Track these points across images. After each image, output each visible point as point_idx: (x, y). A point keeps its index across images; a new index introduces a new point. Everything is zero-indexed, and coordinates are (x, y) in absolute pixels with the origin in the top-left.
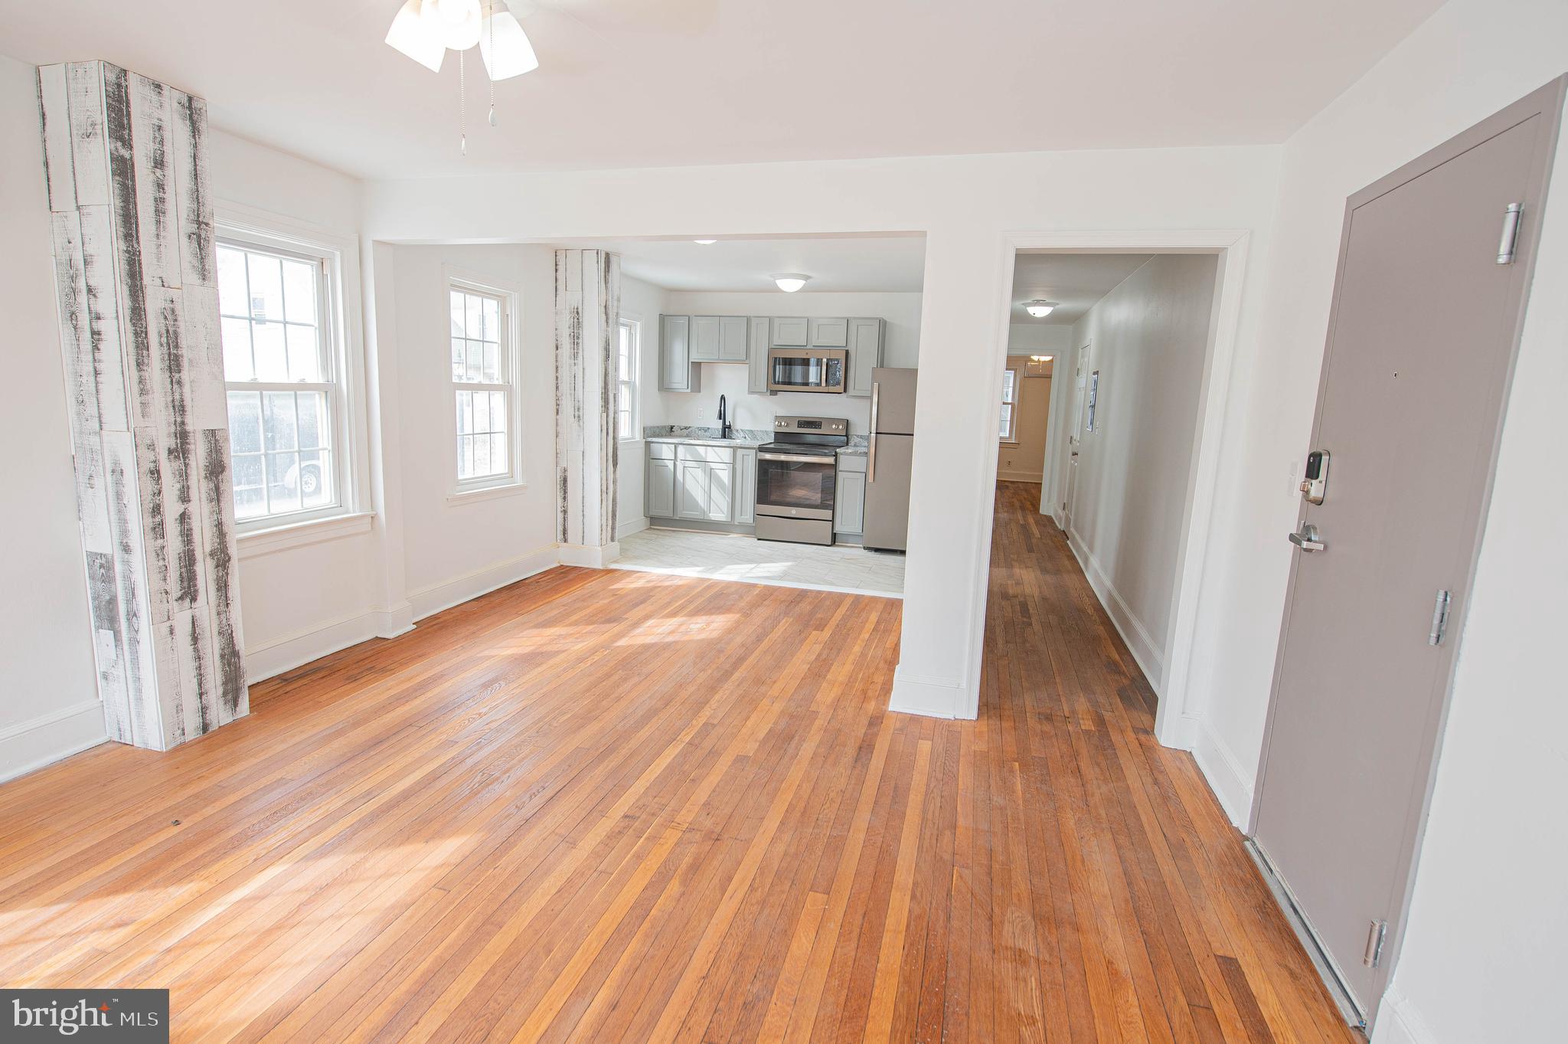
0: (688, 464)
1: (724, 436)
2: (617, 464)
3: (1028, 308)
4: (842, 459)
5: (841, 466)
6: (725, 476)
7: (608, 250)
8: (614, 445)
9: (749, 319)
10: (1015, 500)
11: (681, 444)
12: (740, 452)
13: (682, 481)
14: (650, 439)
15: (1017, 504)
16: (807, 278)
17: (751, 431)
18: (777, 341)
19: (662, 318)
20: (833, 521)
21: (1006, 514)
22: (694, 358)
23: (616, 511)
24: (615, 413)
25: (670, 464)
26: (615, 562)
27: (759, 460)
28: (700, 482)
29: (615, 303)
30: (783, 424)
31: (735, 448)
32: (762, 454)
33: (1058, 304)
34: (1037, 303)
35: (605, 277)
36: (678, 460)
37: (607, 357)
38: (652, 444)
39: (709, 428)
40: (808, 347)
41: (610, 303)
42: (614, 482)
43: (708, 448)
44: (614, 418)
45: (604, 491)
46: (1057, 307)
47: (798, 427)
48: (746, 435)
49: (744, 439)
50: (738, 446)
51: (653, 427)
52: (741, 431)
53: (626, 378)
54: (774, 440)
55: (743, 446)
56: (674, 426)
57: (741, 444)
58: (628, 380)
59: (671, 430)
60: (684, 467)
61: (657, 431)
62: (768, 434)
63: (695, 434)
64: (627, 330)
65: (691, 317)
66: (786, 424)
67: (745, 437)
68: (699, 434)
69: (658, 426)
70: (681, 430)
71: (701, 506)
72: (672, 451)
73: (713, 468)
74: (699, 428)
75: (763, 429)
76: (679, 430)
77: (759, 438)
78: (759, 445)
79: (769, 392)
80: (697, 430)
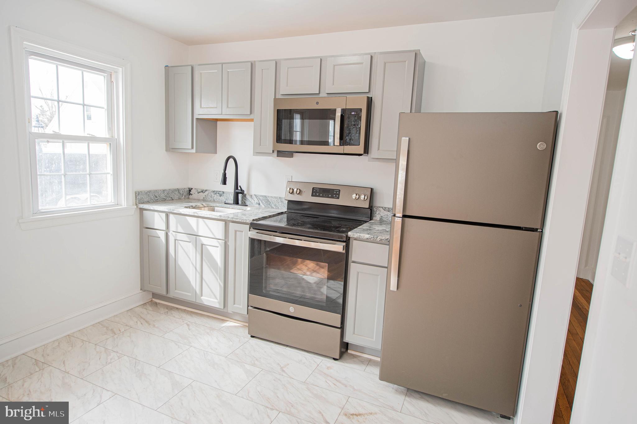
0: (179, 236)
1: (236, 202)
4: (355, 246)
5: (354, 256)
6: (217, 254)
9: (253, 65)
11: (172, 213)
12: (232, 226)
14: (141, 206)
17: (266, 196)
18: (284, 90)
19: (168, 69)
20: (342, 328)
22: (202, 112)
25: (162, 235)
27: (252, 239)
28: (191, 258)
30: (295, 190)
31: (229, 222)
32: (254, 232)
36: (171, 232)
38: (144, 212)
39: (223, 192)
40: (321, 95)
43: (200, 220)
47: (312, 196)
48: (260, 201)
49: (257, 206)
50: (229, 219)
51: (156, 191)
52: (254, 197)
53: (103, 133)
54: (288, 209)
55: (234, 220)
56: (192, 189)
57: (232, 218)
58: (107, 136)
59: (189, 193)
60: (175, 240)
61: (163, 196)
62: (282, 202)
63: (211, 198)
64: (105, 77)
65: (194, 67)
66: (298, 191)
67: (259, 204)
68: (215, 198)
69: (164, 191)
70: (198, 193)
71: (192, 286)
72: (163, 220)
73: (205, 243)
74: (214, 192)
75: (276, 196)
76: (197, 193)
77: (273, 206)
78: (254, 220)
79: (276, 153)
80: (212, 194)
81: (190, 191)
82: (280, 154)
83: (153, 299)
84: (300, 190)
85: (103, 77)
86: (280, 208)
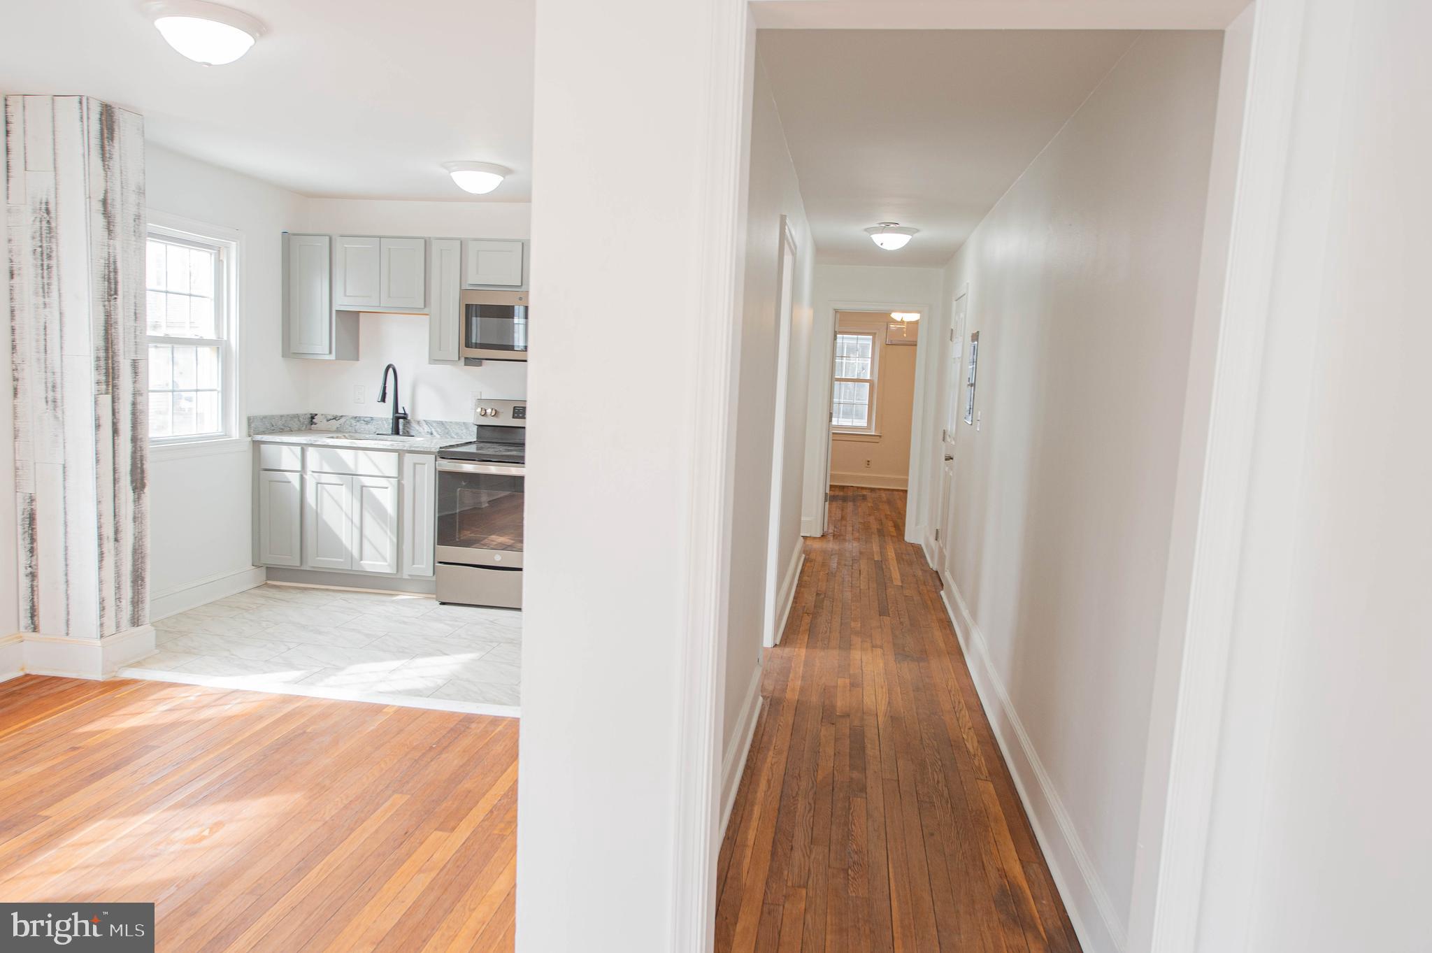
0: (325, 478)
1: (396, 431)
2: (143, 486)
3: (872, 236)
6: (387, 498)
7: (108, 99)
8: (134, 453)
9: (427, 243)
10: (872, 519)
11: (312, 445)
12: (409, 458)
13: (314, 507)
14: (259, 438)
15: (875, 526)
16: (505, 171)
17: (441, 423)
18: (473, 278)
19: (287, 238)
21: (856, 544)
22: (344, 302)
23: (143, 570)
24: (136, 394)
25: (294, 479)
26: (138, 664)
27: (441, 473)
28: (344, 506)
29: (132, 198)
30: (489, 411)
31: (401, 453)
32: (444, 462)
33: (918, 231)
34: (887, 227)
35: (103, 147)
36: (309, 473)
37: (111, 291)
38: (262, 446)
39: (372, 419)
40: (523, 288)
41: (116, 197)
42: (137, 519)
43: (360, 452)
44: (134, 404)
45: (108, 537)
46: (917, 235)
47: (513, 418)
48: (433, 430)
49: (429, 436)
50: (405, 449)
51: (273, 417)
52: (424, 423)
53: (210, 335)
54: (477, 438)
55: (413, 449)
56: (316, 415)
57: (411, 447)
58: (215, 338)
59: (311, 421)
60: (318, 483)
61: (280, 423)
62: (467, 428)
63: (350, 428)
64: (211, 254)
65: (333, 238)
66: (494, 412)
67: (432, 434)
68: (357, 427)
69: (282, 416)
70: (328, 421)
71: (346, 548)
72: (296, 456)
73: (367, 484)
74: (356, 418)
75: (458, 421)
76: (325, 421)
77: (453, 435)
78: (441, 448)
79: (463, 360)
80: (353, 422)
81: (313, 418)
82: (469, 361)
83: (269, 582)
84: (496, 410)
85: (209, 255)
86: (464, 437)
